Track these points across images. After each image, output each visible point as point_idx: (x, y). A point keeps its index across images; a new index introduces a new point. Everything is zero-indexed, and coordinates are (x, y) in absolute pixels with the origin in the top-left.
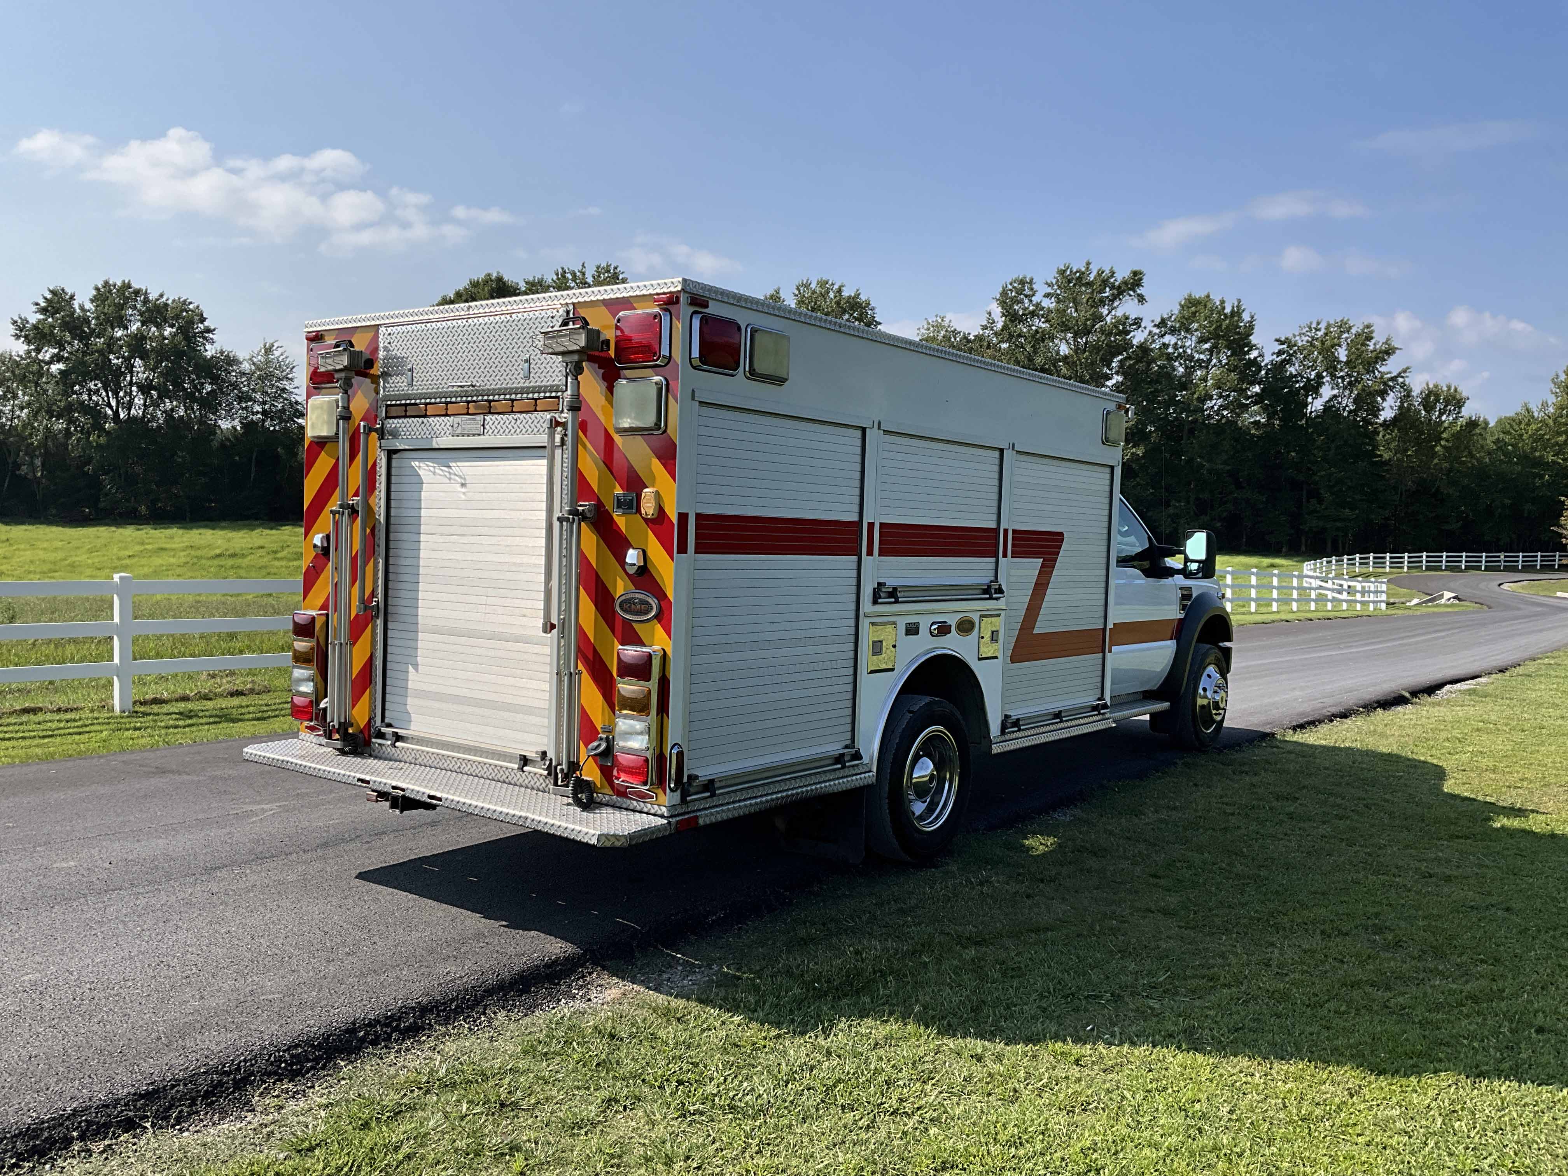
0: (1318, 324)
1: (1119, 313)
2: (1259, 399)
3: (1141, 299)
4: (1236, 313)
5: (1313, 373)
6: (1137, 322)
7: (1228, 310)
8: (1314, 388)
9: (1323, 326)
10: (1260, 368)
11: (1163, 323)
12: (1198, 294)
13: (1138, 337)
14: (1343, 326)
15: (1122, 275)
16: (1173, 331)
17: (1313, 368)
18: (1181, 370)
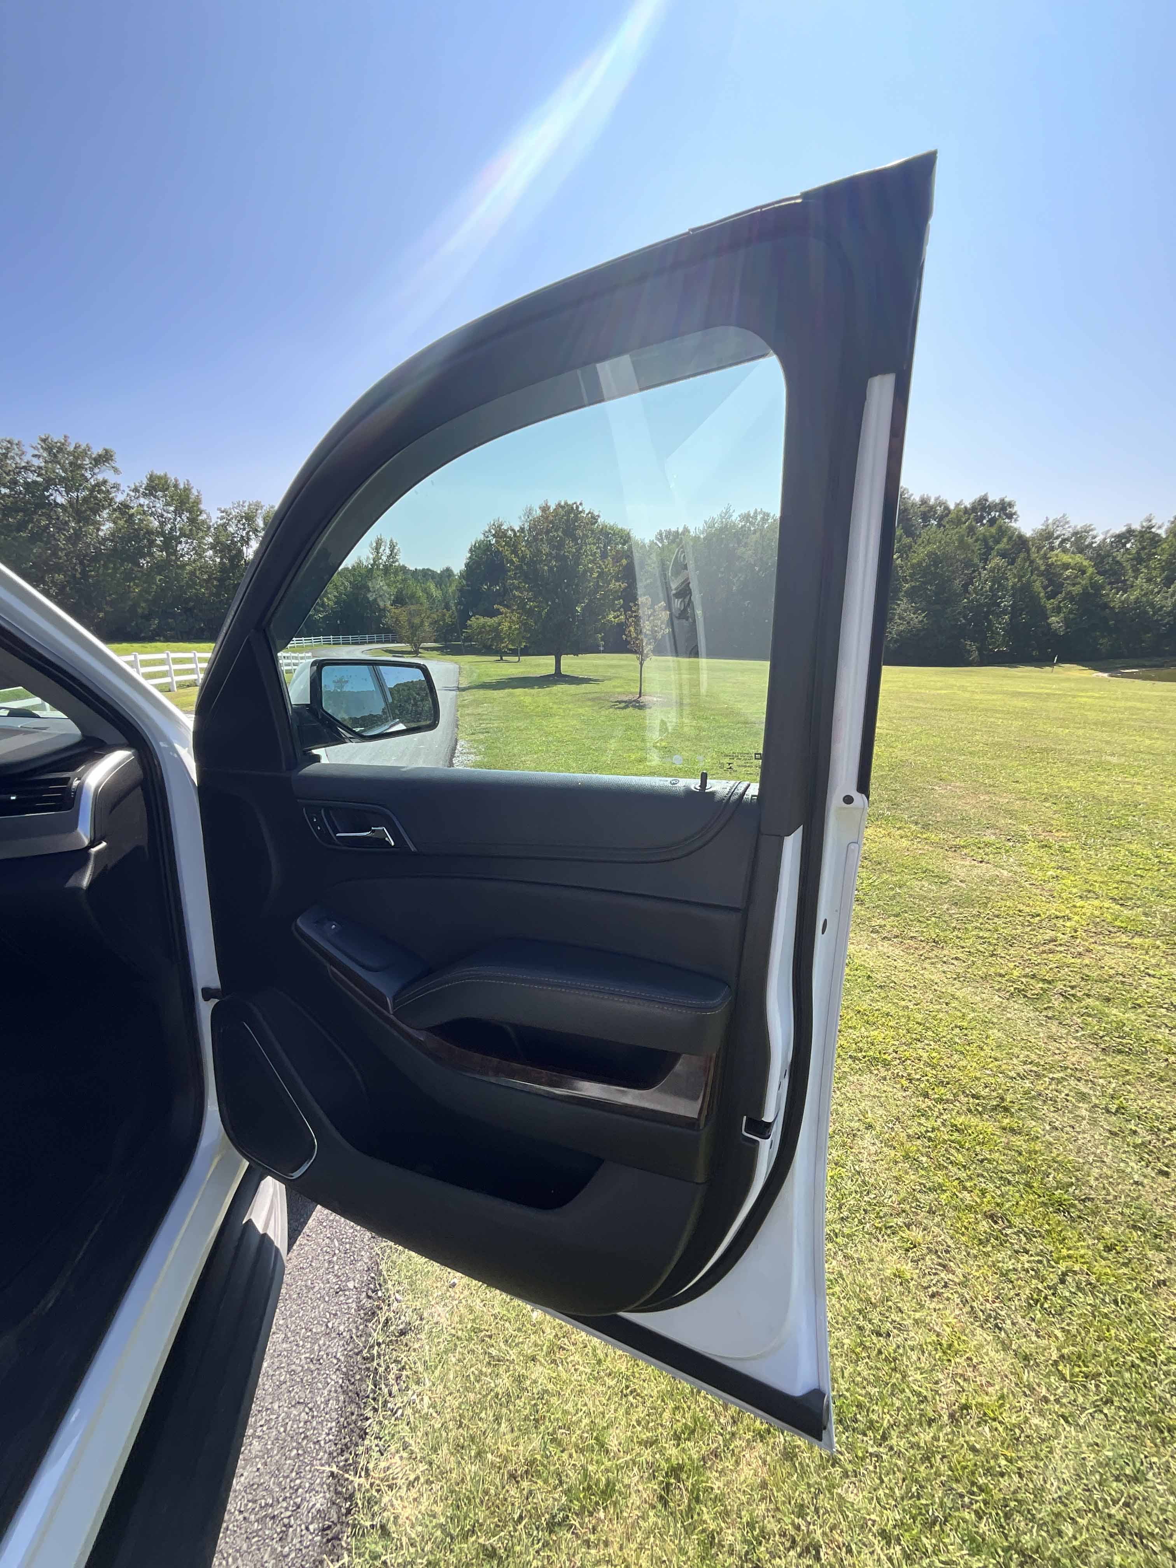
0: (244, 502)
1: (100, 477)
2: (213, 547)
3: (116, 470)
4: (187, 490)
5: (244, 532)
6: (116, 486)
7: (182, 486)
8: (246, 541)
9: (247, 504)
10: (209, 528)
11: (136, 490)
12: (159, 472)
13: (120, 498)
14: (258, 506)
15: (97, 451)
16: (145, 495)
17: (244, 529)
18: (157, 523)
